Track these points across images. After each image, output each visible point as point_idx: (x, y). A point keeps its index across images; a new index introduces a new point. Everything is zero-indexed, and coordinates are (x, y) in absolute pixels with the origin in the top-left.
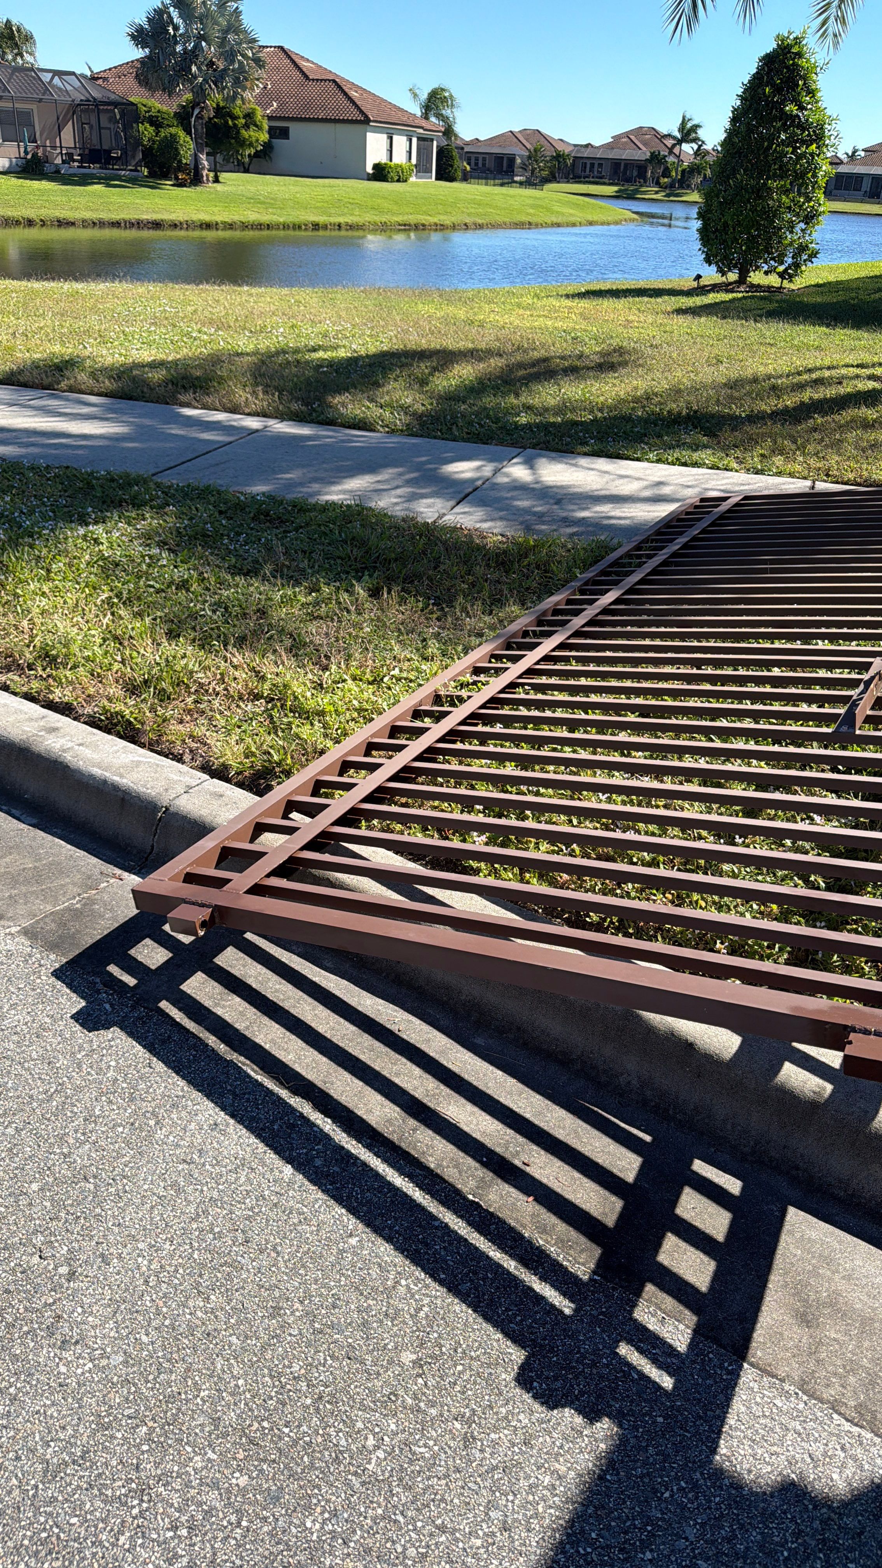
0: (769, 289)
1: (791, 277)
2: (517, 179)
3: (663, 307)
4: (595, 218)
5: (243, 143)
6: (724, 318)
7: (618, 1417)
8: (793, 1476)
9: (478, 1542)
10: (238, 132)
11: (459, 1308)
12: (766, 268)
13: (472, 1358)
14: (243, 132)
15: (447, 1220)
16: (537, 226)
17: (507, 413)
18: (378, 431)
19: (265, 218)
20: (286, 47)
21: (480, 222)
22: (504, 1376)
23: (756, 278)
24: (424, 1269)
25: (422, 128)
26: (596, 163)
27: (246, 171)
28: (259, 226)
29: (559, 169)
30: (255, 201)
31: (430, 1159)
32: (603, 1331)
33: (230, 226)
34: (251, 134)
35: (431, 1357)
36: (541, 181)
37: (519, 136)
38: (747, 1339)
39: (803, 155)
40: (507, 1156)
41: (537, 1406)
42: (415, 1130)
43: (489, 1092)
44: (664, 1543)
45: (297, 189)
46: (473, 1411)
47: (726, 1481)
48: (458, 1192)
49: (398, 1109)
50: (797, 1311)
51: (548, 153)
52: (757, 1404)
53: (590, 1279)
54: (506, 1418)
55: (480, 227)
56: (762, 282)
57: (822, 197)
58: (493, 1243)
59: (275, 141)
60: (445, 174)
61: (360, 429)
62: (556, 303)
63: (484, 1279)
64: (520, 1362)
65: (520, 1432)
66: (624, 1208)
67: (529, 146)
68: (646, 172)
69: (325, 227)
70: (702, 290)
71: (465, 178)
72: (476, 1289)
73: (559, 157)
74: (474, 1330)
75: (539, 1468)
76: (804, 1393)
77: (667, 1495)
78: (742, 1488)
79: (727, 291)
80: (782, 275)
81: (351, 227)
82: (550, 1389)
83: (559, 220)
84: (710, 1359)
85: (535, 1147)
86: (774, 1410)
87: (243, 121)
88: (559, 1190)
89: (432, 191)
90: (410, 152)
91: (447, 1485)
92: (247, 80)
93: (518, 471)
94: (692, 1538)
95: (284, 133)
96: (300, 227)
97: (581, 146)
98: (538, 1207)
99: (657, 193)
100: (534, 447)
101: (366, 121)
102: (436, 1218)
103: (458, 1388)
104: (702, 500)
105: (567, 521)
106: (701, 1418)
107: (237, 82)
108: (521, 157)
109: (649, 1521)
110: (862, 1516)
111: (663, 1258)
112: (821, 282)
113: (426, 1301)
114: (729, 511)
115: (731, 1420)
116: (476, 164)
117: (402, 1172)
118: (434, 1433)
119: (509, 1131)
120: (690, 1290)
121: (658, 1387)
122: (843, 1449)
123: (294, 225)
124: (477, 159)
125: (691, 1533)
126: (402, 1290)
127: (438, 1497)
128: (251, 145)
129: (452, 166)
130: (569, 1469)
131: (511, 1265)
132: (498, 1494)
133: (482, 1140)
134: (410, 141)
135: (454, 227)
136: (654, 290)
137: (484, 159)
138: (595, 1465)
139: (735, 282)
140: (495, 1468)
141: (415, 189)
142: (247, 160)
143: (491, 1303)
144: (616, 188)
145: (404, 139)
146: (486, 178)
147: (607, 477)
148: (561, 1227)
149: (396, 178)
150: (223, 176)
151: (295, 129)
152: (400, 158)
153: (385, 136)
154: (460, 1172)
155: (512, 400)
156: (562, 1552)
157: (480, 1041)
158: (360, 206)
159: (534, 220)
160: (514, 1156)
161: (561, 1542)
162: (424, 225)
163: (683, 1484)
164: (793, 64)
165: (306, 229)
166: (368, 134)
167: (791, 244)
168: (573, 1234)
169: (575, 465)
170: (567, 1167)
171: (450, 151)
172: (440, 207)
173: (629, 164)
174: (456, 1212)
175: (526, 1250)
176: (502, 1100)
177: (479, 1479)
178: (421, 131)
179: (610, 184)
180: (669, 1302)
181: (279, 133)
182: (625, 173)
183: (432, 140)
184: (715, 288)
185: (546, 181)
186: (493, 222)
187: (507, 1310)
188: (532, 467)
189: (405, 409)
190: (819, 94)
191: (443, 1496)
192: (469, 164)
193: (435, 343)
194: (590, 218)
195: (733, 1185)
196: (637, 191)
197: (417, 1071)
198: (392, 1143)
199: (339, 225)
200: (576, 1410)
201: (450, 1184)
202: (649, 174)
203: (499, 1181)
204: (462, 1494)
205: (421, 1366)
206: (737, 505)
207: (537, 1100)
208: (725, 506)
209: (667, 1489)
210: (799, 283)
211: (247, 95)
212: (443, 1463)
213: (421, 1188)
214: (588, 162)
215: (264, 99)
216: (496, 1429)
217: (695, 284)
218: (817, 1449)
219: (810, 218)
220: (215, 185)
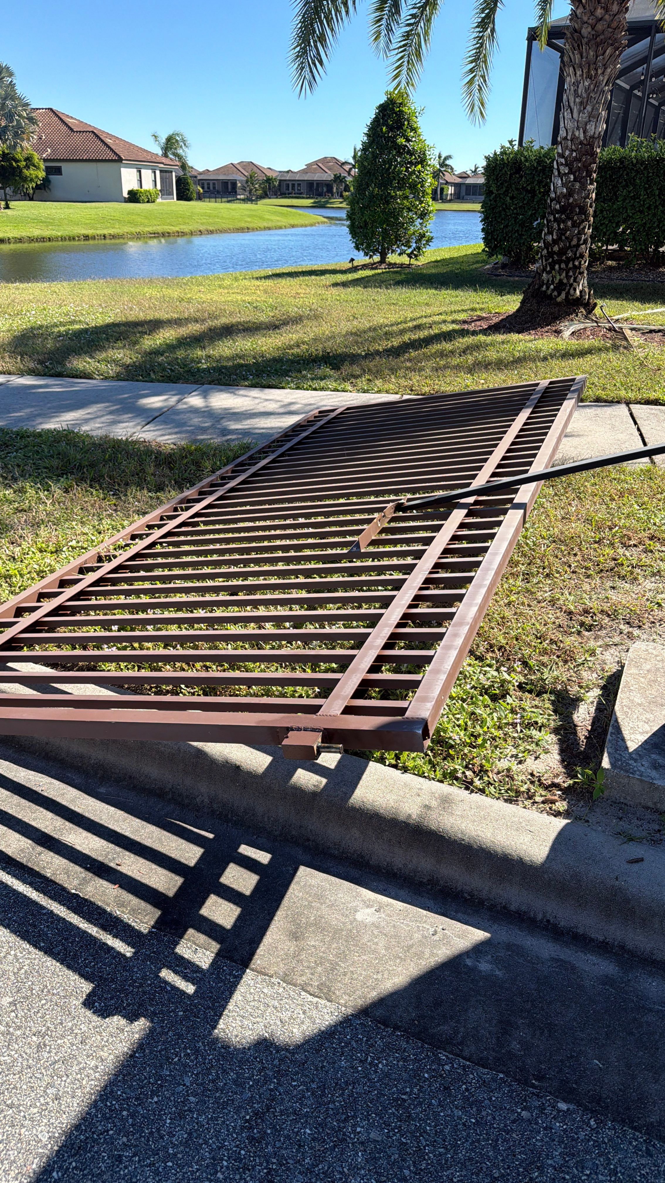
0: (402, 266)
1: (416, 256)
2: (239, 197)
3: (324, 283)
4: (296, 222)
5: (25, 179)
6: (365, 287)
7: (150, 1017)
8: (267, 1034)
9: (36, 1110)
10: (21, 172)
11: (51, 963)
12: (399, 251)
13: (53, 994)
14: (25, 171)
15: (53, 908)
16: (254, 229)
17: (193, 361)
18: (95, 379)
19: (47, 233)
20: (54, 108)
21: (211, 228)
22: (74, 1002)
23: (393, 258)
24: (29, 942)
25: (163, 163)
26: (296, 183)
27: (31, 199)
28: (43, 239)
29: (270, 189)
30: (38, 221)
31: (48, 871)
32: (152, 963)
33: (20, 240)
34: (31, 172)
35: (24, 998)
36: (257, 198)
37: (238, 166)
38: (252, 954)
39: (414, 172)
40: (106, 862)
41: (95, 1018)
42: (40, 854)
43: (102, 822)
44: (168, 1090)
45: (71, 211)
46: (48, 1028)
47: (220, 1045)
48: (64, 889)
49: (30, 842)
50: (291, 931)
51: (261, 178)
52: (251, 994)
53: (149, 932)
54: (71, 1029)
55: (211, 232)
56: (398, 262)
57: (431, 202)
58: (84, 918)
59: (51, 177)
60: (183, 195)
61: (81, 378)
62: (247, 283)
63: (72, 943)
64: (88, 991)
65: (79, 1036)
66: (183, 883)
67: (246, 174)
68: (332, 188)
69: (94, 238)
70: (355, 269)
71: (200, 198)
72: (65, 949)
73: (269, 180)
74: (58, 976)
75: (88, 1057)
76: (284, 982)
77: (176, 1059)
78: (229, 1047)
79: (372, 269)
80: (409, 255)
81: (113, 237)
82: (105, 1006)
83: (270, 225)
84: (224, 970)
85: (127, 853)
86: (262, 996)
87: (24, 163)
88: (139, 878)
89: (174, 208)
90: (155, 181)
91: (20, 1077)
92: (24, 133)
93: (195, 401)
94: (188, 1084)
95: (58, 171)
96: (74, 239)
97: (284, 172)
98: (121, 891)
99: (341, 203)
100: (210, 383)
101: (120, 160)
102: (43, 908)
103: (40, 1015)
104: (320, 412)
105: (225, 432)
106: (209, 1008)
107: (16, 135)
108: (241, 181)
109: (161, 1078)
110: (308, 1052)
111: (204, 911)
112: (439, 259)
113: (27, 962)
114: (334, 418)
115: (231, 1006)
116: (209, 188)
117: (24, 882)
118: (17, 1047)
119: (111, 846)
120: (218, 929)
121: (183, 993)
122: (304, 1013)
123: (70, 237)
124: (208, 184)
125: (187, 1081)
126: (10, 958)
127: (12, 1086)
128: (32, 180)
129: (189, 190)
130: (110, 1054)
131: (93, 930)
132: (55, 1078)
133: (89, 854)
134: (155, 173)
135: (192, 233)
136: (321, 271)
137: (214, 184)
138: (129, 1049)
139: (378, 262)
140: (56, 1062)
141: (160, 207)
142: (31, 192)
143: (75, 957)
144: (312, 201)
145: (150, 172)
146: (216, 198)
147: (257, 401)
148: (134, 901)
149: (146, 200)
150: (12, 204)
151: (64, 166)
152: (148, 185)
153: (135, 170)
154: (68, 876)
155: (199, 353)
156: (95, 1107)
157: (102, 790)
158: (119, 221)
159: (250, 225)
160: (111, 861)
161: (96, 1101)
162: (168, 233)
163: (189, 1051)
164: (399, 111)
165: (79, 240)
166: (123, 170)
167: (414, 233)
168: (143, 904)
169: (235, 394)
170: (148, 863)
171: (185, 179)
172: (180, 220)
173: (320, 183)
174: (60, 903)
175: (107, 919)
176: (110, 826)
177: (43, 1071)
178: (162, 166)
179: (307, 198)
180: (202, 938)
181: (53, 171)
182: (317, 189)
183: (171, 172)
184: (364, 267)
185: (261, 197)
186: (220, 228)
187: (85, 960)
188: (205, 397)
189: (115, 362)
190: (420, 131)
191: (15, 1085)
192: (203, 188)
193: (151, 315)
194: (292, 222)
195: (264, 857)
196: (327, 202)
197: (50, 815)
198: (22, 864)
199: (104, 236)
200: (122, 1016)
201: (59, 885)
202: (335, 190)
203: (96, 878)
204: (29, 1082)
205: (15, 1005)
206: (341, 413)
207: (137, 822)
208: (333, 415)
209: (176, 1056)
210: (422, 260)
211: (25, 144)
212: (19, 1064)
213: (37, 890)
214: (290, 183)
215: (40, 146)
216: (63, 1037)
217: (350, 265)
218: (285, 1015)
219: (423, 215)
220: (6, 211)
